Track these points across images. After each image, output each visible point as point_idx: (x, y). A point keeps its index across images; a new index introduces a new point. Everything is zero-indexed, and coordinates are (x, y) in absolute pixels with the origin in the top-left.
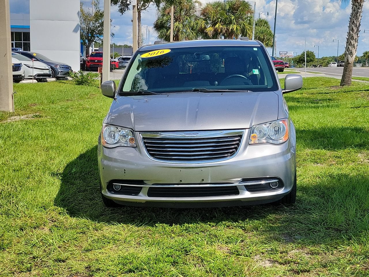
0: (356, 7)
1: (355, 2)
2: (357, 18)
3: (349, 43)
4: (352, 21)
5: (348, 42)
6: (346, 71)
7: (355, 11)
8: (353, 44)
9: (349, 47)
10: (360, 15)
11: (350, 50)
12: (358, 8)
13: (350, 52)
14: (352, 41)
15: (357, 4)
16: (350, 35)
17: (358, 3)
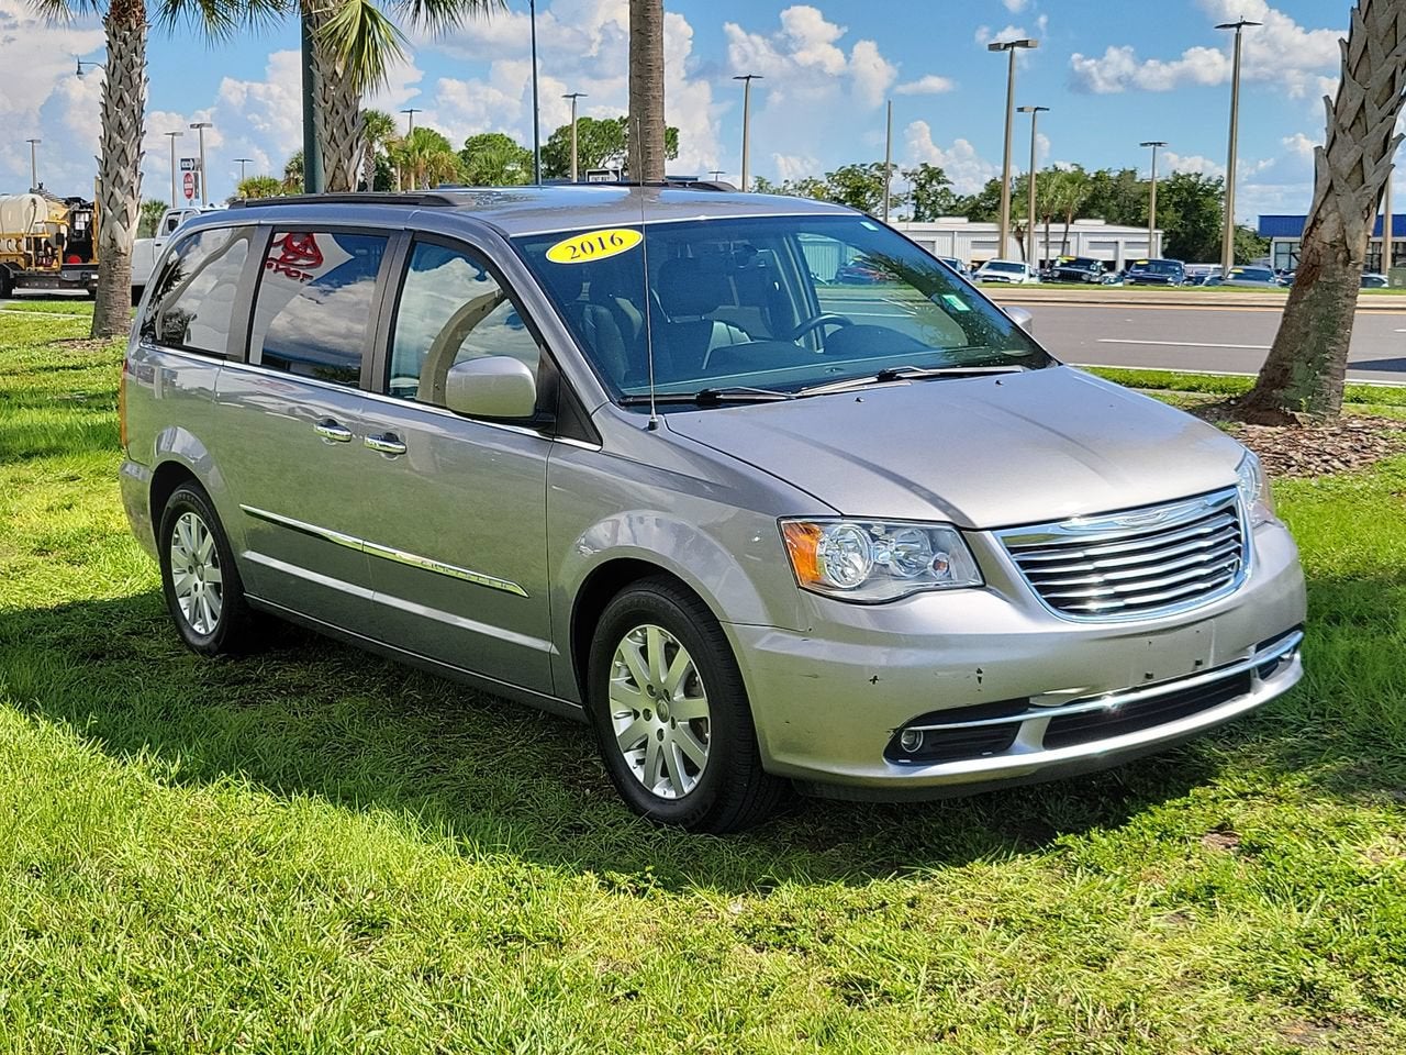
0: (126, 44)
1: (120, 26)
2: (133, 88)
3: (112, 177)
4: (116, 97)
5: (107, 175)
6: (112, 282)
7: (121, 58)
8: (126, 180)
9: (112, 193)
10: (140, 75)
11: (117, 204)
12: (131, 47)
13: (118, 211)
14: (122, 171)
15: (128, 33)
16: (111, 146)
17: (130, 29)
